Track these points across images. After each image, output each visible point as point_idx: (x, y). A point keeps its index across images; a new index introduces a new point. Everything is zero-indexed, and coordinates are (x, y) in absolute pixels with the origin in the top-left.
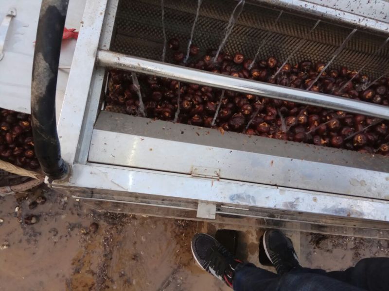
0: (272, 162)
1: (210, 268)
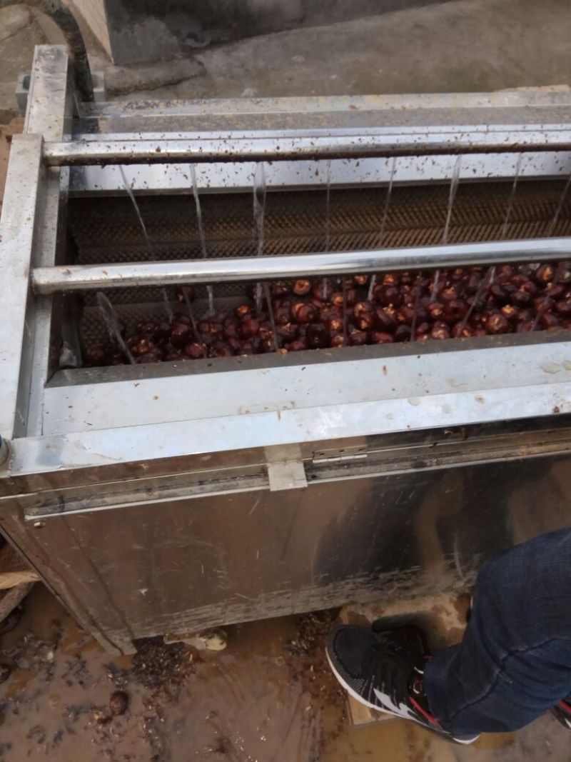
0: (385, 368)
1: (377, 692)
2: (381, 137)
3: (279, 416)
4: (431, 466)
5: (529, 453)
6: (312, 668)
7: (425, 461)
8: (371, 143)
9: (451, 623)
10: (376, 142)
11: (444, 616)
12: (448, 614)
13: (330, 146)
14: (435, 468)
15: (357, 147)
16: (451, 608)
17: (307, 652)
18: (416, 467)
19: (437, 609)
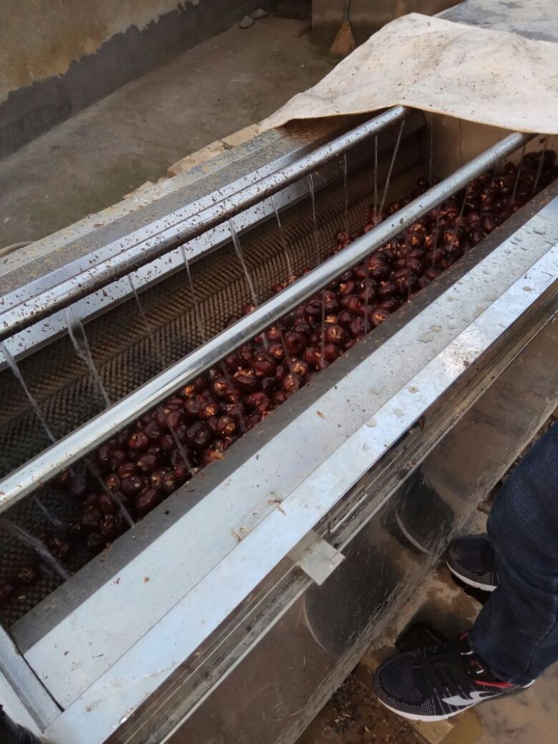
0: (319, 413)
1: (446, 700)
2: (163, 234)
3: (283, 511)
4: (411, 468)
5: (463, 410)
6: (367, 729)
7: (404, 468)
8: (158, 242)
9: (449, 596)
10: (162, 240)
11: (440, 595)
12: (441, 590)
13: (125, 262)
14: (414, 467)
15: (148, 251)
16: (440, 584)
17: (352, 719)
18: (401, 478)
19: (431, 594)
